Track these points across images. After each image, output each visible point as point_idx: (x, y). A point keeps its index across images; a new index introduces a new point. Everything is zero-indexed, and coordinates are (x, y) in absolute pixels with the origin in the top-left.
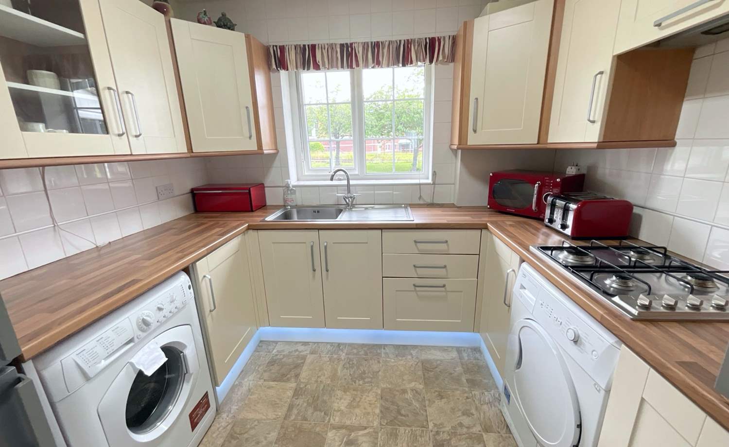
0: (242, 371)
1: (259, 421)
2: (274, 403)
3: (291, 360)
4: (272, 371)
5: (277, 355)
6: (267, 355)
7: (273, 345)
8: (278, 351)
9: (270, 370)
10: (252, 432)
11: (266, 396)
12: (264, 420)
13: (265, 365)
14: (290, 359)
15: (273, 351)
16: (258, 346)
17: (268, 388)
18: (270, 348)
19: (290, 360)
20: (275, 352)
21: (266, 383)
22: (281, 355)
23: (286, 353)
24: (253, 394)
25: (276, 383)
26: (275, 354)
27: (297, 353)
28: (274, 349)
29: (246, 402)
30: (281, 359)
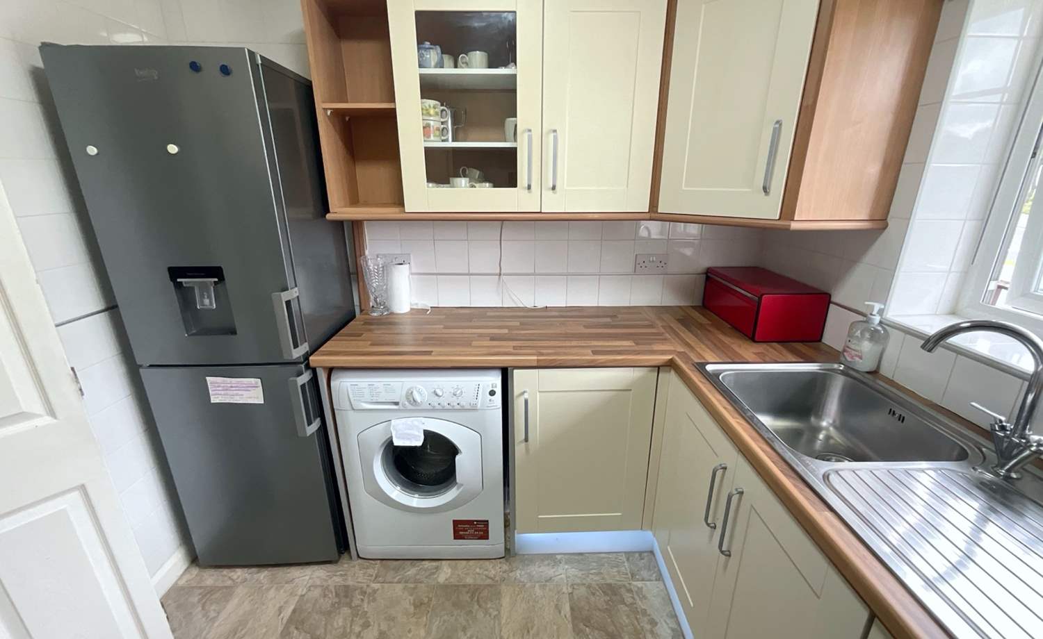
0: (581, 554)
1: (497, 617)
2: (530, 625)
3: (625, 620)
4: (593, 599)
5: (630, 591)
6: (627, 574)
7: (651, 576)
8: (640, 589)
9: (594, 594)
10: (480, 615)
11: (541, 608)
12: (500, 624)
13: (603, 582)
14: (628, 616)
15: (638, 580)
16: (641, 553)
17: (557, 606)
18: (645, 573)
19: (625, 618)
20: (636, 586)
21: (566, 599)
22: (633, 598)
23: (641, 605)
24: (543, 587)
25: (568, 615)
26: (632, 587)
27: (648, 627)
28: (643, 580)
29: (528, 585)
30: (623, 602)
